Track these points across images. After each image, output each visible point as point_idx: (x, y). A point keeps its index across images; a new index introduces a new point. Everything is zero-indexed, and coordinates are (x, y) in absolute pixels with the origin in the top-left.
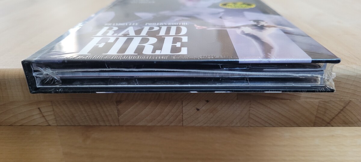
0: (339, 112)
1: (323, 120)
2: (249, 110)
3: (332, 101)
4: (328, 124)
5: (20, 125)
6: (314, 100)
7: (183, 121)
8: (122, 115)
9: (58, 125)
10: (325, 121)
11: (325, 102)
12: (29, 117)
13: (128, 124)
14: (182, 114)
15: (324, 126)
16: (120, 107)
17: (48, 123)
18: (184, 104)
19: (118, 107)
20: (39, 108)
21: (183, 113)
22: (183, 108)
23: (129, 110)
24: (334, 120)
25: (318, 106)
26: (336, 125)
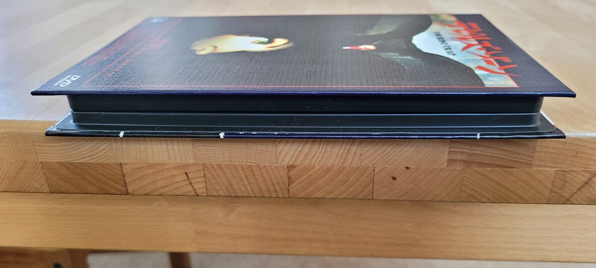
0: (583, 186)
1: (561, 195)
2: (462, 181)
3: (574, 171)
4: (567, 201)
5: (158, 194)
6: (549, 169)
7: (373, 193)
8: (294, 184)
9: (209, 195)
10: (563, 197)
11: (564, 171)
12: (172, 184)
13: (300, 196)
14: (372, 184)
15: (562, 203)
16: (292, 173)
17: (196, 192)
18: (376, 171)
19: (289, 173)
20: (186, 173)
21: (375, 182)
22: (375, 176)
23: (303, 177)
24: (575, 195)
25: (555, 177)
26: (578, 203)
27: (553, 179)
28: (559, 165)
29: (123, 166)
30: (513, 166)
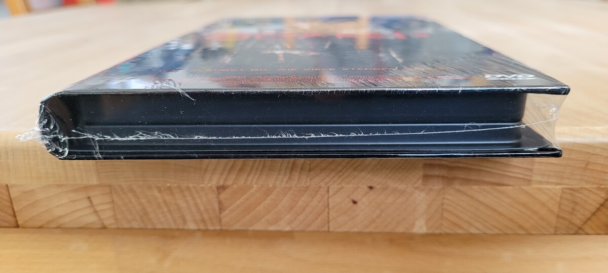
0: (598, 209)
1: (571, 222)
2: (442, 204)
3: (585, 188)
4: (579, 231)
5: (55, 226)
6: (553, 186)
7: (328, 222)
8: (227, 212)
9: (120, 227)
10: (573, 224)
11: (573, 190)
12: (74, 212)
13: (237, 227)
14: (327, 210)
15: (573, 233)
16: (223, 196)
17: (103, 224)
18: (331, 193)
19: (220, 196)
20: (89, 198)
21: (330, 208)
22: (330, 199)
23: (238, 202)
24: (589, 222)
25: (561, 197)
26: (592, 232)
27: (558, 199)
28: (566, 181)
29: (10, 189)
30: (506, 182)
